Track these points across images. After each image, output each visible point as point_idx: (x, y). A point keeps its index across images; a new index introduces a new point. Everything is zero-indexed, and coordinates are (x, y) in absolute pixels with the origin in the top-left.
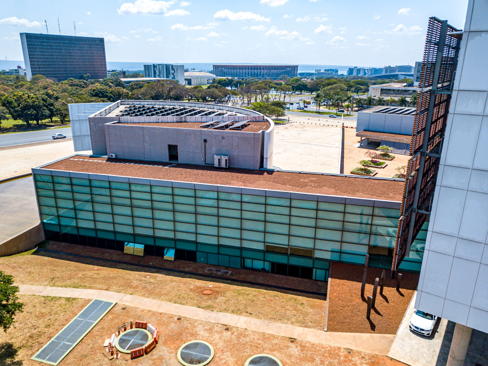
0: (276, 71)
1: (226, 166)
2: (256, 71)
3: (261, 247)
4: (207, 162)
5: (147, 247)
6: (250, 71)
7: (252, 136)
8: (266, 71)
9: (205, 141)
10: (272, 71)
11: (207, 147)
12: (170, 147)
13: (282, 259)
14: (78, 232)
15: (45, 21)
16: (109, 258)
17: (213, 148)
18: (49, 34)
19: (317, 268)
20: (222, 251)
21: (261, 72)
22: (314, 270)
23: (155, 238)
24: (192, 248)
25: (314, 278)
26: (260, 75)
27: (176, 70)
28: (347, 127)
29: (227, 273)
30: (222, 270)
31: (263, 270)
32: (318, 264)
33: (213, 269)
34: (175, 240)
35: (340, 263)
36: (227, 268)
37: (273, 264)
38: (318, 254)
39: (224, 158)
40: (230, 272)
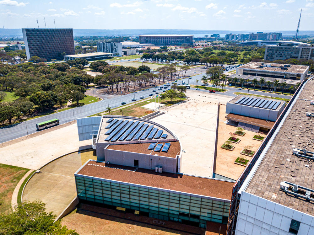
0: (179, 39)
1: (161, 172)
2: (166, 39)
3: (178, 213)
4: (152, 168)
5: (126, 209)
6: (162, 39)
7: (173, 160)
8: (173, 39)
9: (151, 160)
10: (177, 39)
11: (152, 162)
12: (135, 161)
13: (186, 218)
14: (95, 201)
15: (37, 20)
16: (110, 214)
17: (154, 163)
18: (39, 28)
19: (201, 223)
20: (160, 213)
21: (170, 40)
22: (200, 224)
23: (130, 206)
24: (147, 211)
25: (200, 226)
26: (169, 42)
27: (117, 46)
28: (221, 104)
29: (163, 223)
30: (160, 222)
31: (178, 221)
32: (201, 221)
33: (156, 221)
34: (139, 207)
35: (211, 222)
36: (162, 220)
37: (183, 220)
38: (201, 218)
39: (160, 169)
40: (164, 223)
